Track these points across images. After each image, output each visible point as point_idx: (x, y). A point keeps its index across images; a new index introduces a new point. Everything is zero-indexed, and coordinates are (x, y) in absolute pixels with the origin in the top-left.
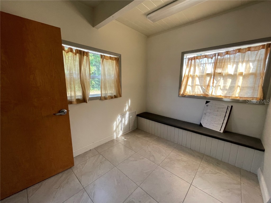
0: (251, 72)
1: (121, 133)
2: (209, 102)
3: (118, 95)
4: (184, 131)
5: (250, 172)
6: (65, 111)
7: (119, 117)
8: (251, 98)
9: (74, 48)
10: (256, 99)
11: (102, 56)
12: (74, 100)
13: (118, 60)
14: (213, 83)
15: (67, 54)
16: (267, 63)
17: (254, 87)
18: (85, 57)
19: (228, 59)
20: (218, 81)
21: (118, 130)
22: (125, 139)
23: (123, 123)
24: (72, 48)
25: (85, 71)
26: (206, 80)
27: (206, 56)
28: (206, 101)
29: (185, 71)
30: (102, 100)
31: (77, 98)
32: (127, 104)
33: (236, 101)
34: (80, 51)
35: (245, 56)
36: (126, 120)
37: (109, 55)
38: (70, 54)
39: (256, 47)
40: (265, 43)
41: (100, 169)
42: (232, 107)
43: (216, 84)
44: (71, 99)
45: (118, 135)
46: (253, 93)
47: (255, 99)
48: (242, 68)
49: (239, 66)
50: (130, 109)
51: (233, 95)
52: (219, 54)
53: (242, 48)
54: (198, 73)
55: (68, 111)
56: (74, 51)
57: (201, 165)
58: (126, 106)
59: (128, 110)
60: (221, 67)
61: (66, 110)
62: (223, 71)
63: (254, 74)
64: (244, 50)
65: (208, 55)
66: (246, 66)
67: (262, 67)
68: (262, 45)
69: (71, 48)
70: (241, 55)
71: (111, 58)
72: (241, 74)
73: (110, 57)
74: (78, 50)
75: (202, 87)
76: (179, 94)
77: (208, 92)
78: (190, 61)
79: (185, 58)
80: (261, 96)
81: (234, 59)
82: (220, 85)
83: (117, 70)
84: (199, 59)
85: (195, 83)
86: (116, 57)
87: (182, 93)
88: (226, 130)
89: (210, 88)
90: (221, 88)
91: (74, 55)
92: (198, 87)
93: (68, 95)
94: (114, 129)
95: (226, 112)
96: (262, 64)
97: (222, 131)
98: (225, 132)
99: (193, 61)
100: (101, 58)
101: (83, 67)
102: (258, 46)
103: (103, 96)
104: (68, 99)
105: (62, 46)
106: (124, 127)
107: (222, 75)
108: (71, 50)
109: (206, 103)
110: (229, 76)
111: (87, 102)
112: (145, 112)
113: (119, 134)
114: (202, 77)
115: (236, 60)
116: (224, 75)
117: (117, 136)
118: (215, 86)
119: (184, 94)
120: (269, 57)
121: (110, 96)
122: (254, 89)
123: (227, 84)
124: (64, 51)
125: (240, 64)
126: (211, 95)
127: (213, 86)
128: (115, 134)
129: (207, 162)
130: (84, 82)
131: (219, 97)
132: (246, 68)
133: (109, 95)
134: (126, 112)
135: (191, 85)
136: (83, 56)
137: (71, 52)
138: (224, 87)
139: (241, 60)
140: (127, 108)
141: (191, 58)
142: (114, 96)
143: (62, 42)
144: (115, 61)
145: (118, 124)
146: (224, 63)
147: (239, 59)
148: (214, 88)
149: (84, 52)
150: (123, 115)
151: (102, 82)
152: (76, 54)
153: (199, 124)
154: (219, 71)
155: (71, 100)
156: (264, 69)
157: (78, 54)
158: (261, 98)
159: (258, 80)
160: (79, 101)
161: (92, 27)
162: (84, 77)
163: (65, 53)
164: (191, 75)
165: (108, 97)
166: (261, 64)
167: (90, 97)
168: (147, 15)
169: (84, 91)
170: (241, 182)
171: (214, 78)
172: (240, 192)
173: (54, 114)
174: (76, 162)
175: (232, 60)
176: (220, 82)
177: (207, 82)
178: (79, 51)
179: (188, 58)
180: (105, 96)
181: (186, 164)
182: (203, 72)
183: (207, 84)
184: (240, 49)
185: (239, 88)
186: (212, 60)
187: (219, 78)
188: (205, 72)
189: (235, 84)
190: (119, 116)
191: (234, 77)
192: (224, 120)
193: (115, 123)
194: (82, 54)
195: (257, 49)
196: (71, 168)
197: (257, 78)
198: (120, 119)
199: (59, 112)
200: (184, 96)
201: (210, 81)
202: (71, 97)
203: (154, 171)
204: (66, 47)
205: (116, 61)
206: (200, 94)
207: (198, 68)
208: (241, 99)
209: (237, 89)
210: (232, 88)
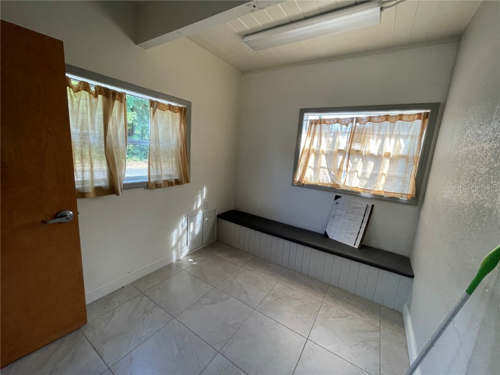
0: (401, 153)
1: (186, 251)
2: (340, 197)
3: (183, 179)
4: (299, 246)
5: (394, 309)
6: (69, 213)
7: (183, 221)
8: (400, 195)
9: (93, 84)
10: (407, 196)
11: (152, 102)
12: (89, 188)
13: (185, 113)
14: (347, 166)
15: (76, 93)
16: (422, 142)
17: (405, 177)
18: (117, 102)
19: (370, 129)
20: (354, 164)
21: (181, 246)
22: (194, 261)
23: (192, 231)
24: (88, 83)
25: (117, 130)
26: (337, 161)
27: (338, 121)
28: (336, 196)
29: (305, 141)
30: (151, 189)
31: (96, 185)
32: (199, 196)
33: (379, 198)
34: (106, 90)
35: (394, 127)
36: (196, 227)
37: (167, 102)
38: (84, 93)
39: (410, 115)
40: (422, 111)
41: (143, 326)
42: (373, 206)
43: (352, 167)
44: (83, 188)
45: (179, 254)
46: (402, 186)
47: (404, 196)
48: (390, 146)
49: (385, 142)
50: (205, 205)
51: (375, 187)
52: (357, 120)
53: (391, 115)
54: (324, 147)
55: (76, 213)
56: (93, 89)
57: (323, 304)
58: (197, 200)
59: (201, 207)
60: (360, 141)
61: (71, 213)
62: (362, 148)
63: (405, 158)
64: (394, 119)
65: (342, 119)
66: (395, 143)
67: (416, 148)
68: (418, 114)
69: (85, 82)
70: (389, 125)
71: (170, 108)
72: (388, 155)
73: (170, 105)
74: (101, 87)
75: (330, 172)
76: (293, 181)
77: (338, 181)
78: (313, 125)
79: (306, 120)
80: (413, 192)
81: (379, 131)
82: (357, 169)
83: (182, 132)
84: (328, 124)
85: (320, 163)
86: (182, 106)
87: (297, 180)
88: (363, 244)
89: (343, 174)
90: (359, 176)
91: (92, 97)
92: (323, 171)
93: (75, 180)
94: (174, 243)
95: (365, 214)
96: (417, 142)
97: (357, 246)
98: (362, 246)
99: (318, 126)
100: (151, 106)
101: (113, 124)
102: (413, 115)
103: (152, 180)
104: (77, 186)
105: (65, 76)
106: (192, 239)
107: (362, 154)
108: (86, 87)
109: (335, 199)
110: (371, 156)
111: (118, 194)
112: (233, 209)
113: (181, 252)
114: (330, 156)
115: (381, 133)
116: (363, 155)
117: (178, 256)
118: (350, 171)
119: (301, 182)
120: (426, 133)
121: (167, 181)
122: (404, 181)
123: (367, 169)
124: (70, 87)
125: (387, 140)
126: (344, 185)
127: (347, 171)
128: (174, 253)
129: (333, 297)
130: (113, 154)
131: (355, 190)
132: (395, 146)
133: (165, 178)
134: (197, 210)
135: (313, 167)
136: (112, 102)
137: (86, 91)
138: (364, 173)
139: (388, 133)
140: (200, 203)
141: (314, 120)
142: (176, 180)
143: (66, 70)
144: (178, 115)
145: (180, 235)
146: (364, 135)
147: (386, 131)
148: (348, 175)
149: (114, 93)
150: (191, 217)
151: (151, 153)
152: (96, 96)
153: (323, 233)
154: (356, 147)
155: (83, 191)
156: (418, 151)
157: (100, 97)
158: (412, 195)
159: (410, 167)
160: (100, 192)
161: (133, 43)
162: (114, 144)
163: (72, 92)
164: (313, 150)
165: (162, 183)
166: (415, 143)
167: (124, 182)
168: (243, 37)
169: (113, 172)
170: (381, 327)
171: (349, 158)
172: (379, 344)
173: (44, 222)
174: (92, 316)
175: (376, 132)
176: (357, 165)
177: (339, 164)
178: (103, 90)
179: (310, 120)
180: (157, 181)
181: (300, 304)
182: (333, 147)
183: (338, 167)
184: (388, 116)
185: (384, 178)
186: (347, 129)
187: (356, 159)
188: (336, 147)
189: (378, 170)
190: (184, 219)
191: (378, 159)
192: (361, 227)
193: (175, 232)
194: (110, 97)
195: (411, 118)
196: (79, 328)
197: (409, 164)
198: (186, 224)
199: (56, 216)
200: (301, 185)
201: (342, 162)
202: (83, 182)
203: (246, 322)
204: (75, 80)
205: (181, 114)
206: (327, 183)
207: (326, 139)
208: (386, 196)
209: (381, 179)
210: (374, 176)
